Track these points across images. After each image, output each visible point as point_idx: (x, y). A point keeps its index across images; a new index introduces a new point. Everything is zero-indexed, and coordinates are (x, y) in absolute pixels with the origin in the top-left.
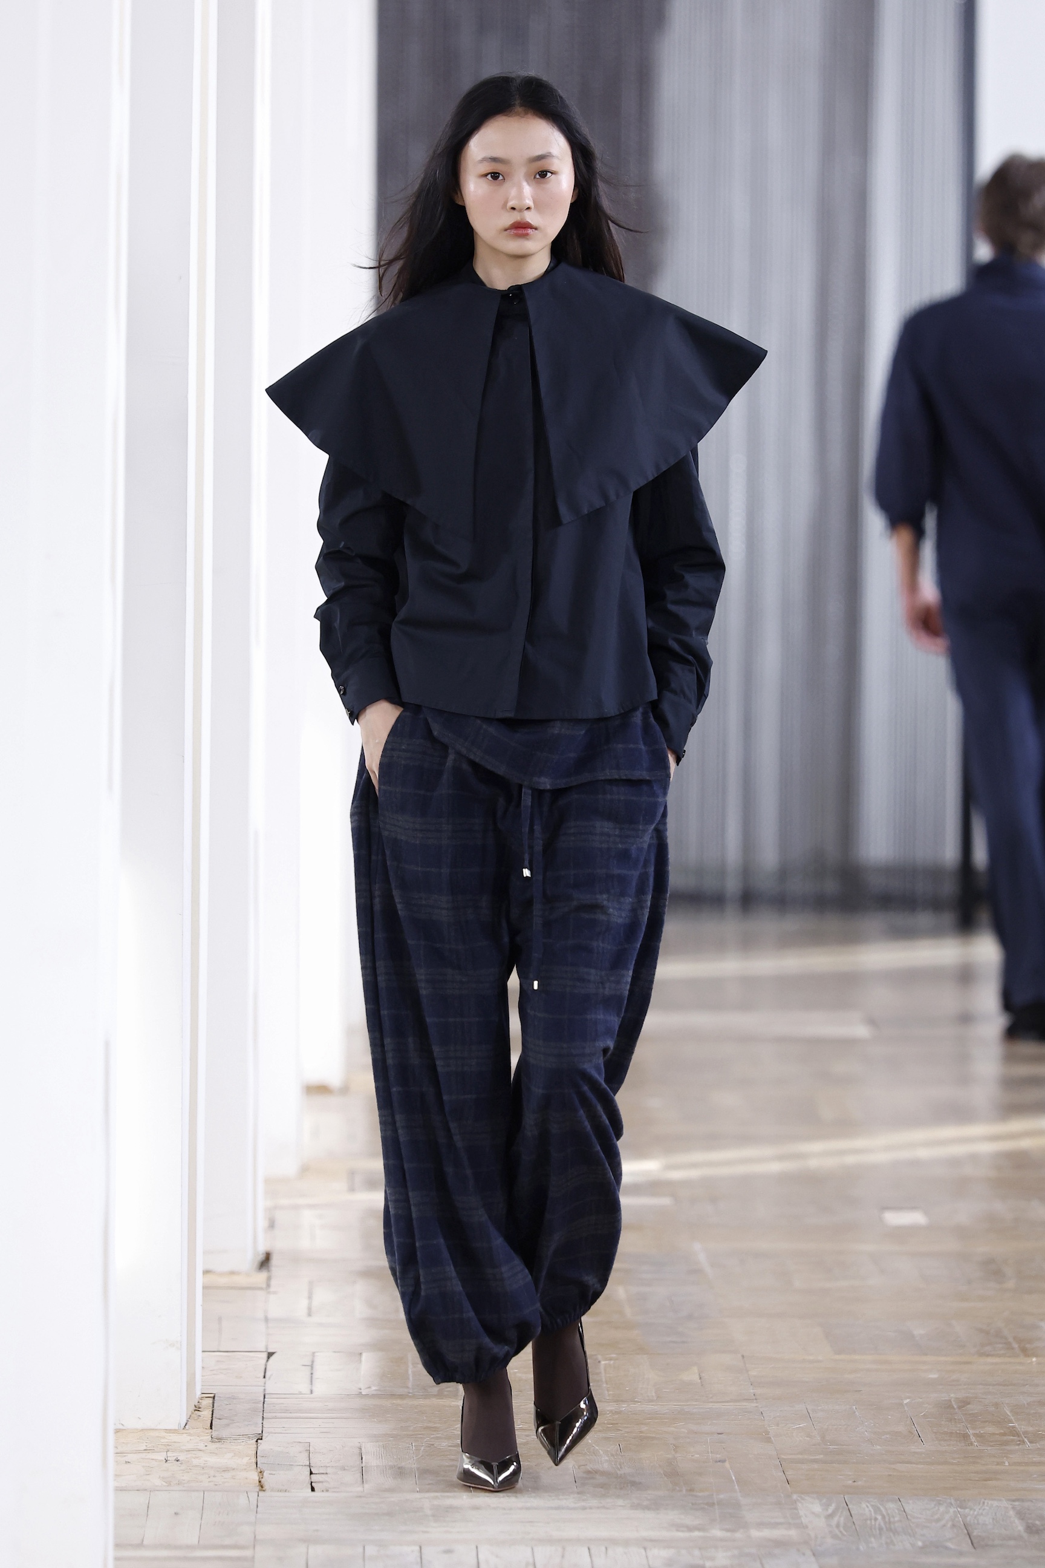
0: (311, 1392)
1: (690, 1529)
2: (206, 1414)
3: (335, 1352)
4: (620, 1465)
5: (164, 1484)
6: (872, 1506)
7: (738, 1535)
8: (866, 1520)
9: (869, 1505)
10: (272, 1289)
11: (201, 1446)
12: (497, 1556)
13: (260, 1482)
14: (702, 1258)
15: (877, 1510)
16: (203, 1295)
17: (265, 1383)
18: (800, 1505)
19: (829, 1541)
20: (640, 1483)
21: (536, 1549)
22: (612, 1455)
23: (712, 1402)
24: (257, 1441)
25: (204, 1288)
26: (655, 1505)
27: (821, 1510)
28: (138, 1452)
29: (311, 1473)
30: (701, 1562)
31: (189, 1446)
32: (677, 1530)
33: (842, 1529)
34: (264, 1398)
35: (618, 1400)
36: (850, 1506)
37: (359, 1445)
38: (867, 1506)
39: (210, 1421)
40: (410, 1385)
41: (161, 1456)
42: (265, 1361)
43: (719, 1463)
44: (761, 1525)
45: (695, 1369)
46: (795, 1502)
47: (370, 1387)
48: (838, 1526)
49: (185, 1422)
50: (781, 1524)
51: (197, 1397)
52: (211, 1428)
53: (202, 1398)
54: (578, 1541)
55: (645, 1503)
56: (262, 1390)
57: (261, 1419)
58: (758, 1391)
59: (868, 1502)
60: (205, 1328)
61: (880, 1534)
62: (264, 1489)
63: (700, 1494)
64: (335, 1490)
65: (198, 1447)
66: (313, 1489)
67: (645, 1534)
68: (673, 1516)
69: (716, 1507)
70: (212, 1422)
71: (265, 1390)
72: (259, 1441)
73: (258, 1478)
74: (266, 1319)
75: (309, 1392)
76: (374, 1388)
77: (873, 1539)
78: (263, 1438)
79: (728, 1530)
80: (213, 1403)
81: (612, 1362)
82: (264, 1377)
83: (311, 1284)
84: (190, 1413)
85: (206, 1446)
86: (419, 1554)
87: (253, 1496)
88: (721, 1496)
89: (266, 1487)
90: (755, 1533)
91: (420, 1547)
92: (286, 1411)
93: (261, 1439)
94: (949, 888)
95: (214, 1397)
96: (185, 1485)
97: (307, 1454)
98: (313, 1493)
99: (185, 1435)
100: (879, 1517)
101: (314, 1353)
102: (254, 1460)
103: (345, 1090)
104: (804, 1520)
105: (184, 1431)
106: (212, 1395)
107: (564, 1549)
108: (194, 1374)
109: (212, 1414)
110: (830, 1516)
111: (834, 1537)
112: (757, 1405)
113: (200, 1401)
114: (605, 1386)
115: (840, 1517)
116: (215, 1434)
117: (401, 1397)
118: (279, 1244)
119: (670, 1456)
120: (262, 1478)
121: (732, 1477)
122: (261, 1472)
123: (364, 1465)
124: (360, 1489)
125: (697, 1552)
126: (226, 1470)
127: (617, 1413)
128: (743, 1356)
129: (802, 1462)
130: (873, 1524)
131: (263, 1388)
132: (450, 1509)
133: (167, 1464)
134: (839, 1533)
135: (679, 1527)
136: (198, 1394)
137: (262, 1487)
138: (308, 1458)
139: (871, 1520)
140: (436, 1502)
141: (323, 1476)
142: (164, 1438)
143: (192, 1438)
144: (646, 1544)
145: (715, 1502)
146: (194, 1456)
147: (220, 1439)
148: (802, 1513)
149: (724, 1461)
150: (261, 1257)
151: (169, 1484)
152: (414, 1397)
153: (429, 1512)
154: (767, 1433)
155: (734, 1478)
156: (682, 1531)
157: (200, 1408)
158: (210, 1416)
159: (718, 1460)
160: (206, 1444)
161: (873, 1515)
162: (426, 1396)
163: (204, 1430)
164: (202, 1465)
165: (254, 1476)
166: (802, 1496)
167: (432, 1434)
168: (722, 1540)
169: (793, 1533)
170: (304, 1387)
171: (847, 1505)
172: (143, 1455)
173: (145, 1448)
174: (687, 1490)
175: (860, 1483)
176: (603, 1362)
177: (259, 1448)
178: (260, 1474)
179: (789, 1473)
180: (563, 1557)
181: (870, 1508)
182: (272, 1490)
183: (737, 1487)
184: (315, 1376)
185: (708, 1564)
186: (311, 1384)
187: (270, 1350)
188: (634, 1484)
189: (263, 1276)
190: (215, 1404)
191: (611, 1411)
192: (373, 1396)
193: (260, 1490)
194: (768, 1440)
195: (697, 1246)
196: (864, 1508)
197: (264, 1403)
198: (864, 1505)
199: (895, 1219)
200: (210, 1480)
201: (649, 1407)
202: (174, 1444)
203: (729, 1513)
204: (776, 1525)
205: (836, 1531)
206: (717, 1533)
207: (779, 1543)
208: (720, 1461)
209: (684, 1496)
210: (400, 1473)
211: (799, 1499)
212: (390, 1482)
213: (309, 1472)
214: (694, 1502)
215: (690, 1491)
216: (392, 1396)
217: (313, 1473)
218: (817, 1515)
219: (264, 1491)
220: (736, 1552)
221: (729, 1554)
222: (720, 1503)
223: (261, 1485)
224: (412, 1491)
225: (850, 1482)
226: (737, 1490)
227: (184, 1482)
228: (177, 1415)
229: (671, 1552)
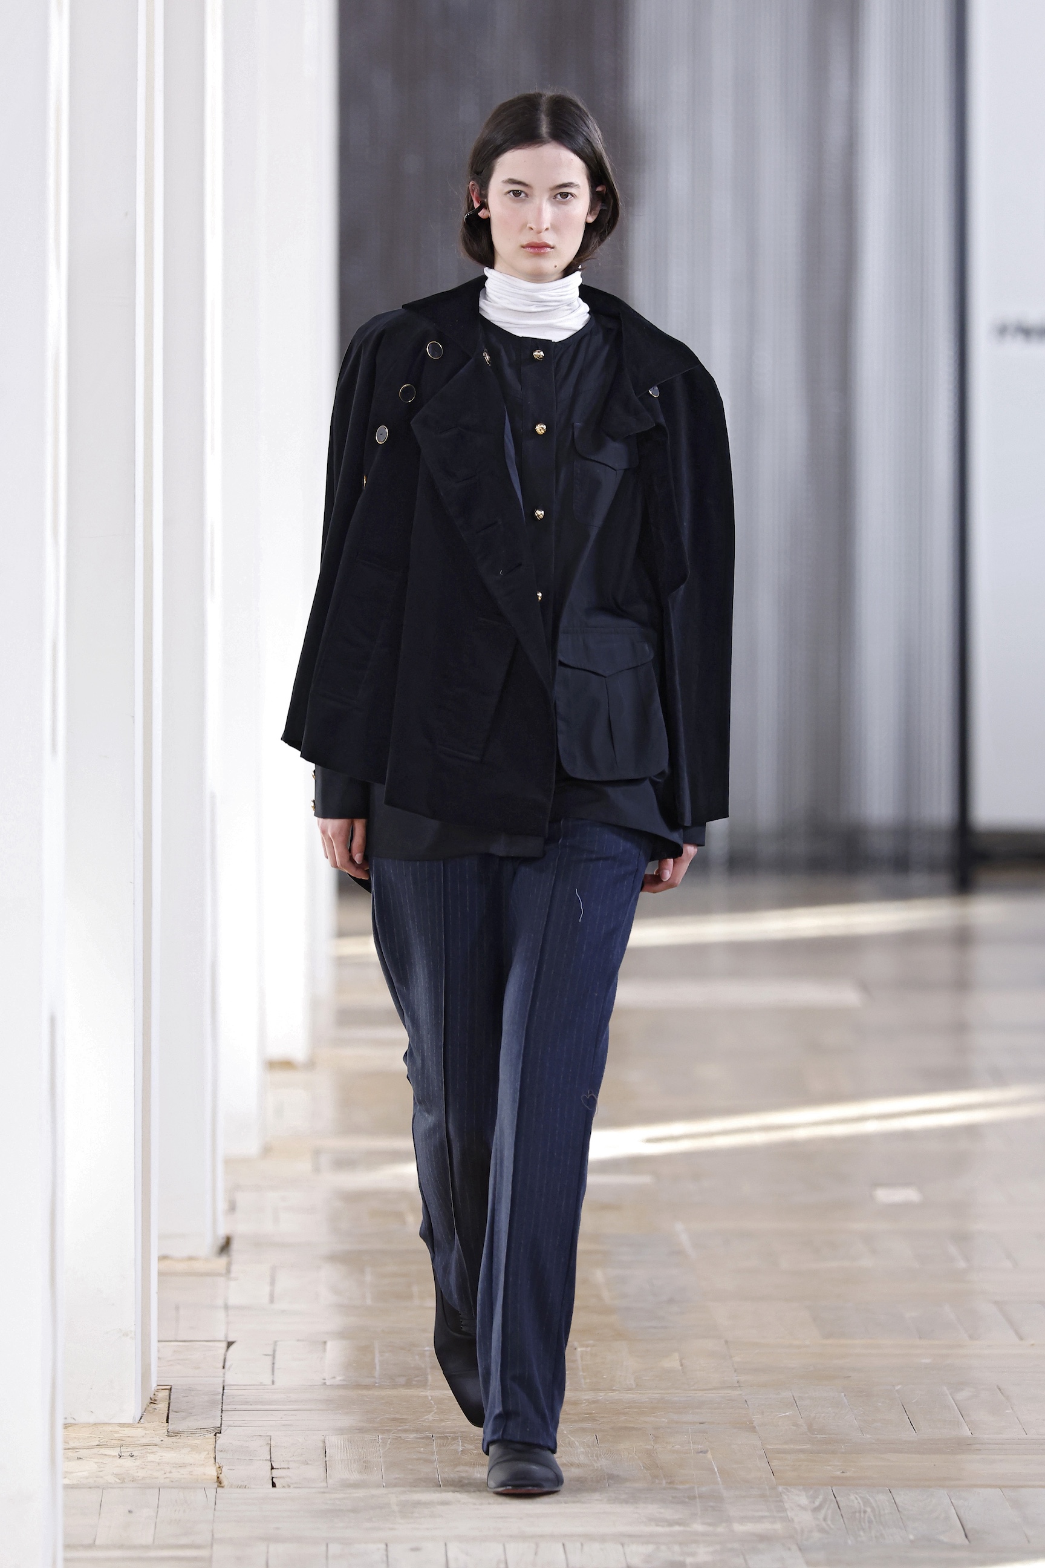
0: (273, 1383)
1: (671, 1523)
2: (162, 1406)
3: (298, 1340)
4: (597, 1456)
5: (118, 1481)
6: (861, 1497)
7: (720, 1529)
8: (856, 1512)
9: (857, 1497)
10: (233, 1275)
11: (157, 1440)
12: (467, 1554)
13: (218, 1478)
14: (684, 1239)
15: (866, 1502)
16: (159, 1282)
17: (224, 1374)
18: (785, 1497)
19: (817, 1535)
20: (618, 1478)
21: (507, 1546)
22: (589, 1447)
23: (694, 1390)
24: (215, 1435)
25: (160, 1274)
26: (633, 1498)
27: (807, 1503)
28: (92, 1447)
29: (272, 1468)
30: (681, 1558)
31: (144, 1441)
32: (657, 1525)
33: (829, 1522)
34: (223, 1390)
35: (595, 1389)
36: (838, 1498)
37: (323, 1438)
38: (857, 1499)
39: (166, 1415)
40: (377, 1373)
41: (115, 1452)
42: (223, 1351)
43: (701, 1454)
44: (743, 1519)
45: (676, 1355)
46: (781, 1494)
47: (334, 1378)
48: (825, 1519)
49: (140, 1415)
50: (766, 1517)
51: (153, 1389)
52: (167, 1422)
53: (158, 1390)
54: (553, 1537)
55: (624, 1496)
56: (222, 1381)
57: (220, 1412)
58: (742, 1378)
59: (857, 1493)
60: (160, 1318)
61: (870, 1528)
62: (222, 1485)
63: (681, 1487)
64: (296, 1486)
65: (154, 1442)
66: (274, 1485)
67: (622, 1529)
68: (652, 1509)
69: (698, 1499)
70: (168, 1415)
71: (224, 1381)
72: (218, 1435)
73: (216, 1474)
74: (226, 1307)
75: (270, 1383)
76: (339, 1378)
77: (862, 1533)
78: (222, 1432)
79: (710, 1524)
80: (170, 1395)
81: (589, 1349)
82: (224, 1368)
83: (274, 1270)
84: (145, 1406)
85: (162, 1441)
86: (385, 1553)
87: (211, 1493)
88: (704, 1489)
89: (225, 1483)
90: (738, 1528)
91: (387, 1545)
92: (246, 1403)
93: (220, 1433)
94: (943, 849)
95: (171, 1389)
96: (140, 1482)
97: (268, 1449)
98: (274, 1489)
99: (140, 1429)
100: (869, 1510)
101: (276, 1342)
102: (212, 1455)
103: (311, 1065)
104: (790, 1514)
105: (139, 1425)
106: (169, 1387)
107: (537, 1545)
108: (149, 1365)
109: (169, 1407)
110: (817, 1509)
111: (822, 1530)
112: (741, 1392)
113: (156, 1393)
114: (581, 1374)
115: (827, 1509)
116: (171, 1427)
117: (367, 1387)
118: (241, 1228)
119: (649, 1447)
120: (221, 1473)
121: (714, 1469)
122: (219, 1467)
123: (327, 1458)
124: (323, 1484)
125: (676, 1548)
126: (183, 1466)
127: (594, 1402)
128: (726, 1342)
129: (788, 1452)
130: (863, 1516)
131: (223, 1379)
132: (418, 1504)
133: (121, 1461)
134: (826, 1527)
135: (658, 1521)
136: (154, 1386)
137: (220, 1483)
138: (269, 1453)
139: (860, 1512)
140: (403, 1498)
141: (284, 1470)
142: (117, 1432)
143: (147, 1432)
144: (623, 1539)
145: (697, 1495)
146: (149, 1451)
147: (176, 1434)
148: (787, 1505)
149: (706, 1452)
150: (221, 1241)
151: (123, 1481)
152: (381, 1387)
153: (396, 1508)
154: (751, 1422)
155: (716, 1470)
156: (663, 1526)
157: (156, 1400)
158: (167, 1409)
159: (699, 1451)
160: (163, 1439)
161: (862, 1507)
162: (394, 1386)
163: (161, 1423)
164: (157, 1460)
165: (212, 1472)
166: (789, 1488)
167: (399, 1426)
168: (703, 1534)
169: (778, 1526)
170: (266, 1379)
171: (835, 1497)
172: (95, 1451)
173: (97, 1443)
174: (667, 1483)
175: (848, 1474)
176: (579, 1349)
177: (217, 1442)
178: (218, 1469)
179: (774, 1463)
180: (536, 1553)
181: (858, 1498)
182: (231, 1487)
183: (719, 1479)
184: (276, 1366)
185: (689, 1560)
186: (273, 1374)
187: (230, 1340)
188: (611, 1477)
189: (223, 1261)
190: (172, 1397)
191: (587, 1400)
192: (338, 1386)
193: (218, 1486)
194: (753, 1429)
195: (679, 1227)
196: (853, 1500)
197: (223, 1394)
198: (852, 1497)
199: (885, 1196)
200: (165, 1476)
201: (628, 1396)
202: (128, 1438)
203: (711, 1507)
204: (761, 1519)
205: (824, 1524)
206: (698, 1527)
207: (763, 1538)
208: (701, 1452)
209: (665, 1489)
210: (366, 1466)
211: (785, 1491)
212: (355, 1477)
213: (270, 1468)
214: (674, 1495)
215: (670, 1483)
216: (358, 1386)
217: (274, 1467)
218: (803, 1508)
219: (223, 1487)
220: (718, 1547)
221: (711, 1549)
222: (701, 1497)
223: (219, 1481)
224: (378, 1486)
225: (838, 1473)
226: (720, 1482)
227: (139, 1478)
228: (131, 1408)
229: (650, 1548)
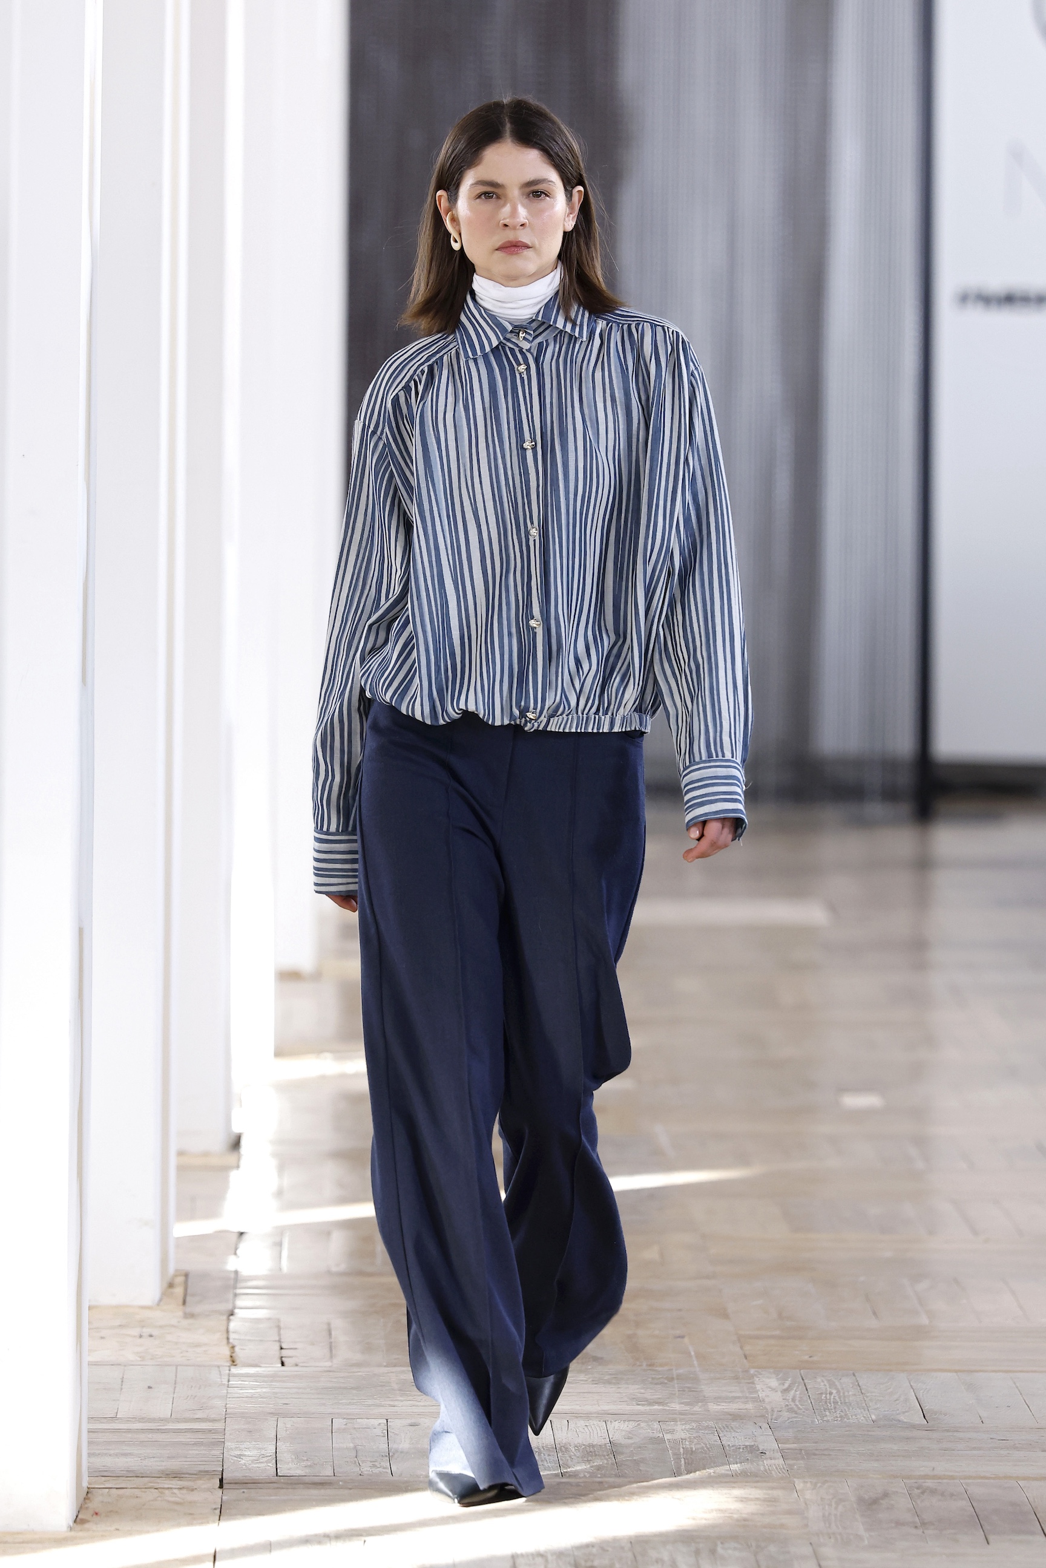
0: (282, 1269)
1: (651, 1403)
2: (179, 1291)
3: (305, 1231)
5: (139, 1359)
6: (829, 1381)
7: (697, 1409)
8: (822, 1394)
9: (824, 1380)
10: (241, 1168)
11: (174, 1322)
13: (231, 1357)
14: (663, 1139)
15: (832, 1384)
16: (177, 1175)
17: (237, 1261)
19: (786, 1414)
20: (602, 1358)
23: (673, 1279)
24: (228, 1317)
25: (178, 1168)
26: (616, 1379)
27: (777, 1385)
28: (114, 1327)
29: (281, 1348)
30: (661, 1435)
31: (163, 1322)
32: (638, 1404)
33: (798, 1403)
34: (236, 1275)
36: (806, 1381)
37: (327, 1321)
38: (823, 1382)
39: (183, 1299)
40: (378, 1262)
41: (135, 1332)
42: (236, 1240)
43: (679, 1339)
44: (718, 1400)
45: (656, 1248)
46: (753, 1376)
47: (339, 1265)
48: (793, 1400)
49: (159, 1298)
50: (739, 1398)
51: (170, 1274)
52: (184, 1305)
53: (175, 1276)
55: (607, 1377)
56: (234, 1268)
57: (233, 1296)
58: (717, 1269)
59: (823, 1376)
60: (177, 1209)
61: (835, 1408)
62: (235, 1364)
63: (660, 1369)
64: (303, 1365)
65: (171, 1323)
66: (283, 1364)
67: (606, 1407)
68: (634, 1389)
69: (676, 1381)
70: (185, 1299)
73: (229, 1353)
76: (343, 1266)
77: (828, 1413)
78: (235, 1314)
79: (686, 1404)
80: (186, 1280)
82: (236, 1255)
83: (283, 1164)
84: (163, 1290)
85: (179, 1322)
86: (385, 1427)
87: (225, 1371)
88: (681, 1371)
89: (237, 1361)
90: (713, 1407)
91: (387, 1420)
92: (256, 1288)
93: (232, 1315)
94: (905, 779)
95: (187, 1275)
96: (158, 1360)
97: (277, 1330)
98: (283, 1367)
99: (159, 1312)
100: (834, 1391)
101: (282, 1232)
102: (225, 1336)
103: (317, 976)
104: (761, 1395)
105: (158, 1308)
106: (185, 1273)
108: (168, 1254)
109: (186, 1291)
110: (786, 1390)
111: (790, 1410)
112: (716, 1282)
113: (174, 1278)
115: (796, 1391)
116: (188, 1309)
117: (370, 1274)
118: (250, 1126)
119: (630, 1332)
120: (233, 1353)
121: (690, 1353)
122: (232, 1347)
123: (332, 1340)
124: (328, 1364)
125: (656, 1425)
126: (198, 1345)
128: (703, 1235)
129: (758, 1337)
130: (828, 1398)
131: (235, 1265)
133: (141, 1340)
134: (796, 1409)
135: (639, 1401)
136: (172, 1271)
137: (233, 1362)
138: (278, 1334)
139: (826, 1394)
140: (402, 1377)
141: (292, 1351)
142: (138, 1314)
143: (165, 1314)
144: (606, 1417)
145: (675, 1376)
146: (167, 1332)
147: (192, 1316)
148: (758, 1387)
149: (682, 1337)
150: (231, 1140)
151: (143, 1358)
152: (382, 1275)
153: (396, 1387)
154: (725, 1310)
155: (693, 1353)
156: (643, 1405)
157: (173, 1285)
158: (183, 1293)
159: (677, 1336)
160: (179, 1320)
163: (178, 1306)
164: (175, 1341)
165: (226, 1352)
166: (760, 1370)
168: (681, 1413)
169: (750, 1406)
170: (274, 1266)
171: (803, 1380)
172: (117, 1331)
173: (119, 1324)
174: (647, 1365)
175: (815, 1358)
177: (231, 1324)
178: (231, 1349)
179: (747, 1348)
181: (826, 1382)
182: (244, 1365)
183: (695, 1362)
184: (283, 1254)
185: (667, 1437)
186: (280, 1262)
187: (242, 1229)
189: (233, 1157)
190: (188, 1282)
192: (342, 1274)
193: (232, 1365)
194: (727, 1316)
195: (659, 1129)
196: (820, 1383)
197: (235, 1280)
198: (819, 1380)
199: (853, 1101)
200: (182, 1355)
202: (148, 1320)
203: (688, 1388)
204: (734, 1399)
205: (792, 1404)
206: (676, 1406)
207: (736, 1417)
208: (679, 1337)
209: (645, 1370)
210: (368, 1348)
211: (756, 1373)
212: (358, 1357)
213: (279, 1348)
214: (653, 1376)
215: (650, 1365)
216: (361, 1273)
217: (284, 1347)
218: (774, 1390)
219: (236, 1365)
220: (694, 1425)
221: (688, 1427)
222: (679, 1377)
223: (233, 1361)
224: (380, 1365)
225: (806, 1358)
226: (696, 1365)
227: (157, 1357)
228: (148, 1290)
229: (632, 1425)
